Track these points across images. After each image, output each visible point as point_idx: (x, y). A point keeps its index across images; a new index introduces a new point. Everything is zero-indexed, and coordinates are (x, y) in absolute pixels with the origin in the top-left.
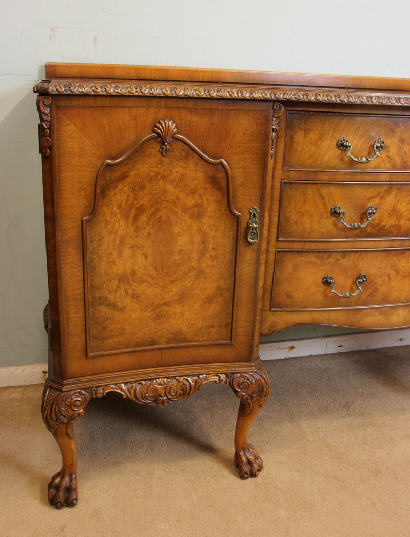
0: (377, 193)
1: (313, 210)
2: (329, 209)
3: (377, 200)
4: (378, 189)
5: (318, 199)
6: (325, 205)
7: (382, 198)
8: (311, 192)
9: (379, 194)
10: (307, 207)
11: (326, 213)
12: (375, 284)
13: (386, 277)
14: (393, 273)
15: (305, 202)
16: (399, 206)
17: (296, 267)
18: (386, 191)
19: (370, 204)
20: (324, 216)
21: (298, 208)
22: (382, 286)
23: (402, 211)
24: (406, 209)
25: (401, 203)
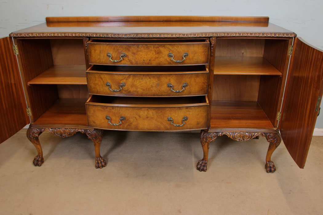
0: (124, 77)
1: (99, 83)
2: (105, 83)
3: (124, 81)
4: (124, 76)
5: (100, 79)
6: (103, 81)
7: (127, 79)
8: (97, 76)
9: (125, 78)
10: (97, 82)
11: (105, 85)
12: (130, 121)
13: (135, 119)
14: (137, 117)
15: (96, 80)
16: (135, 83)
17: (94, 111)
18: (128, 77)
19: (121, 82)
20: (104, 86)
21: (94, 83)
22: (133, 122)
23: (137, 85)
24: (139, 84)
25: (136, 82)
